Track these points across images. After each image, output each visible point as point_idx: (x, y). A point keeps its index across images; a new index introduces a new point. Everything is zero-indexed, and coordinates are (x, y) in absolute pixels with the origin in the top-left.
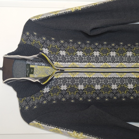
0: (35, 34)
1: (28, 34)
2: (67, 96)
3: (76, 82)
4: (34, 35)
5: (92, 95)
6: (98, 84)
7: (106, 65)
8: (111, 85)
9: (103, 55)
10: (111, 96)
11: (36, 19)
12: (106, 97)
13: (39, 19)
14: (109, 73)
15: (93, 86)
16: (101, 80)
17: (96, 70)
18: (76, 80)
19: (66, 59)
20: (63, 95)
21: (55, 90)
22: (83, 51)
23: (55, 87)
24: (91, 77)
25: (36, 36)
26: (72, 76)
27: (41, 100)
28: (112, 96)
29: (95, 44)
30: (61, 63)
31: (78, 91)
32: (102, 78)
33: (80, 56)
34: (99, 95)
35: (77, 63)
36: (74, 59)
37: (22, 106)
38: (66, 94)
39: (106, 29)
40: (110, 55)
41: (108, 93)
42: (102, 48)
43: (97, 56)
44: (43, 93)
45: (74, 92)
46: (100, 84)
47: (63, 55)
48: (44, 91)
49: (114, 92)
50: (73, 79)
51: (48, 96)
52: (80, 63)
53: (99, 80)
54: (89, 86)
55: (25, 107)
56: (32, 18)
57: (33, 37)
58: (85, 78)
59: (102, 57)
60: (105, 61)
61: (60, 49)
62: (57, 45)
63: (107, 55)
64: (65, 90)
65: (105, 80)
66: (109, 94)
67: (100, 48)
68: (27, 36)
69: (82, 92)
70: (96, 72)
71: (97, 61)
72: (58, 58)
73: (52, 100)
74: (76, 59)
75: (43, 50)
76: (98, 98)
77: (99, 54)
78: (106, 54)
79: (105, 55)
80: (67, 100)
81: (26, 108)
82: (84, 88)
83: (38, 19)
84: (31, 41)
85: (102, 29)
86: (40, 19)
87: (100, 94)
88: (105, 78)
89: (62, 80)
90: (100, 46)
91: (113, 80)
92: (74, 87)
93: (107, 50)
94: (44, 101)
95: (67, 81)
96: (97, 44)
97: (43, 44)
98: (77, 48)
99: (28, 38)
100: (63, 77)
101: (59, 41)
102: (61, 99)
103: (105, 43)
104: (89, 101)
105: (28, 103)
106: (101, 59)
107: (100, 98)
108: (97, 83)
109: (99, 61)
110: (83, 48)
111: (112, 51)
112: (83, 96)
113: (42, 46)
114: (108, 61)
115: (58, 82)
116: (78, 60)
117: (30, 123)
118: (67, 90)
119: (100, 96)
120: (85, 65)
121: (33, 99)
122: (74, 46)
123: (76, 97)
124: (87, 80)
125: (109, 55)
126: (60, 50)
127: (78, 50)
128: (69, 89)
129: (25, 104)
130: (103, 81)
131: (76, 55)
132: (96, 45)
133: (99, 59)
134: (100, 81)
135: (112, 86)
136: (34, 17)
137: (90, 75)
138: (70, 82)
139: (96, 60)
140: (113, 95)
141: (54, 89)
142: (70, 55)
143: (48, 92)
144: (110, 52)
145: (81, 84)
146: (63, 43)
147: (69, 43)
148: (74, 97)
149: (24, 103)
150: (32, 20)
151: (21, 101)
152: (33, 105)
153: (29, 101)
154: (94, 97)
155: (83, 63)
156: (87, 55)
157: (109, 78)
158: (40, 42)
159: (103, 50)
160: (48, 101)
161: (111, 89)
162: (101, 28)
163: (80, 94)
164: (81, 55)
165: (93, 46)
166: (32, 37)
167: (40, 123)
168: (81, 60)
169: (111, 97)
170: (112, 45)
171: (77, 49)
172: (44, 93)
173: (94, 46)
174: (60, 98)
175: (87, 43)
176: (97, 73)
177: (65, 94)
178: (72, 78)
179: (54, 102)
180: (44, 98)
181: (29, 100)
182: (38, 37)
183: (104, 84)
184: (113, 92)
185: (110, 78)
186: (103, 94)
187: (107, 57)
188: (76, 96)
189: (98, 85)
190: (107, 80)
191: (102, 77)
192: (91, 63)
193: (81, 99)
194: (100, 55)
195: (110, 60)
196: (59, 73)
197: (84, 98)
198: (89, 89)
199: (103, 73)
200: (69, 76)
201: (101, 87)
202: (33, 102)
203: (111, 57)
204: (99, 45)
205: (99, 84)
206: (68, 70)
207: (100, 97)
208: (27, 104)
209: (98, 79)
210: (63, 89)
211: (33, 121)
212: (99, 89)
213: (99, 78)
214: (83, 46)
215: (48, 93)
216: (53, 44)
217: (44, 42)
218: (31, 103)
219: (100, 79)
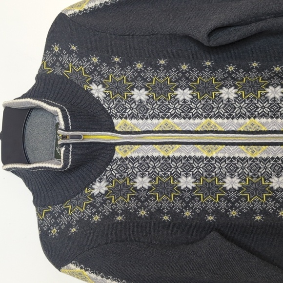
0: (74, 48)
1: (56, 49)
2: (152, 204)
3: (173, 170)
4: (70, 52)
5: (218, 203)
6: (232, 175)
7: (253, 125)
8: (270, 178)
9: (245, 95)
10: (269, 209)
11: (77, 10)
12: (256, 209)
13: (82, 10)
14: (263, 147)
15: (219, 180)
16: (239, 165)
17: (226, 137)
18: (173, 165)
19: (148, 109)
20: (141, 202)
21: (121, 188)
22: (193, 88)
23: (121, 181)
24: (214, 155)
25: (76, 53)
26: (162, 155)
27: (88, 212)
28: (272, 209)
29: (227, 67)
30: (134, 121)
31: (179, 194)
32: (243, 160)
33: (184, 101)
34: (237, 205)
35: (177, 121)
36: (170, 109)
37: (44, 226)
38: (148, 198)
39: (254, 28)
40: (267, 95)
41: (263, 199)
42: (246, 79)
43: (229, 101)
44: (92, 196)
45: (168, 194)
46: (239, 175)
47: (141, 101)
48: (93, 189)
49: (279, 198)
50: (166, 161)
51: (105, 202)
52: (183, 121)
53: (235, 164)
54: (209, 180)
55: (49, 229)
56: (67, 10)
57: (68, 58)
58: (199, 160)
59: (244, 101)
60: (252, 114)
61: (132, 84)
62: (125, 75)
63: (257, 95)
64: (145, 190)
65: (251, 164)
66: (266, 204)
67: (239, 79)
68: (54, 55)
69: (191, 196)
70: (226, 144)
71: (230, 115)
72: (126, 109)
73: (114, 213)
74: (175, 108)
75: (92, 89)
76: (234, 213)
77: (235, 96)
78: (255, 93)
79: (251, 95)
80: (151, 215)
81: (52, 231)
82: (194, 185)
83: (80, 12)
84: (64, 68)
85: (242, 27)
86: (85, 10)
87: (239, 203)
88: (251, 158)
89: (136, 165)
90: (241, 73)
91: (273, 164)
92: (168, 183)
93: (259, 83)
94: (94, 214)
95: (149, 167)
96: (231, 68)
97: (91, 73)
98: (177, 81)
99: (57, 60)
100: (141, 155)
101: (131, 65)
102: (136, 210)
103: (255, 64)
104: (209, 220)
105: (56, 218)
106: (240, 108)
107: (238, 212)
108: (228, 172)
109: (234, 114)
110: (193, 79)
111: (272, 85)
112: (193, 206)
113: (88, 78)
114: (258, 114)
115: (128, 168)
116: (178, 111)
117: (63, 269)
118: (150, 188)
119: (240, 206)
120: (197, 125)
121: (67, 209)
122: (169, 76)
123: (176, 209)
124: (201, 165)
125: (264, 95)
126: (132, 89)
127: (179, 84)
128: (157, 186)
129: (50, 223)
130: (248, 168)
131: (173, 100)
132: (229, 71)
133: (235, 108)
134: (238, 168)
135: (271, 180)
136: (72, 6)
137: (209, 151)
138: (157, 170)
139: (227, 112)
140: (275, 206)
141: (117, 185)
142: (159, 100)
143: (103, 192)
144: (267, 87)
145: (187, 175)
146: (141, 69)
147: (156, 68)
148: (169, 207)
149: (49, 221)
150: (67, 15)
151: (42, 216)
152: (69, 225)
153: (59, 216)
154: (223, 211)
155: (192, 121)
156: (203, 99)
157: (262, 159)
158: (85, 69)
159: (248, 82)
160: (103, 215)
161: (269, 189)
162: (241, 25)
163: (184, 201)
164: (188, 99)
165: (220, 74)
166: (65, 57)
167: (86, 271)
168: (186, 112)
169: (271, 211)
170: (273, 70)
171: (176, 84)
172: (93, 194)
173: (224, 74)
174: (134, 208)
175: (206, 67)
176: (228, 146)
177: (146, 200)
178: (164, 157)
179: (119, 218)
180: (93, 208)
181: (60, 214)
182: (80, 56)
183: (248, 175)
184: (276, 196)
185: (267, 159)
186: (249, 203)
187: (258, 101)
188: (173, 206)
189: (232, 177)
190: (257, 164)
191: (242, 155)
192: (213, 120)
193: (189, 214)
194: (239, 96)
195: (267, 110)
196: (129, 146)
197: (195, 212)
198: (209, 189)
199: (246, 147)
200: (156, 155)
201: (240, 182)
202: (67, 218)
203: (268, 101)
204: (237, 70)
205: (236, 174)
206: (152, 139)
207: (241, 211)
208: (54, 223)
209: (231, 161)
210: (141, 186)
211: (70, 264)
212: (237, 188)
213: (234, 158)
214: (194, 74)
215: (104, 195)
216: (117, 71)
217: (95, 70)
218: (64, 220)
219: (238, 161)
